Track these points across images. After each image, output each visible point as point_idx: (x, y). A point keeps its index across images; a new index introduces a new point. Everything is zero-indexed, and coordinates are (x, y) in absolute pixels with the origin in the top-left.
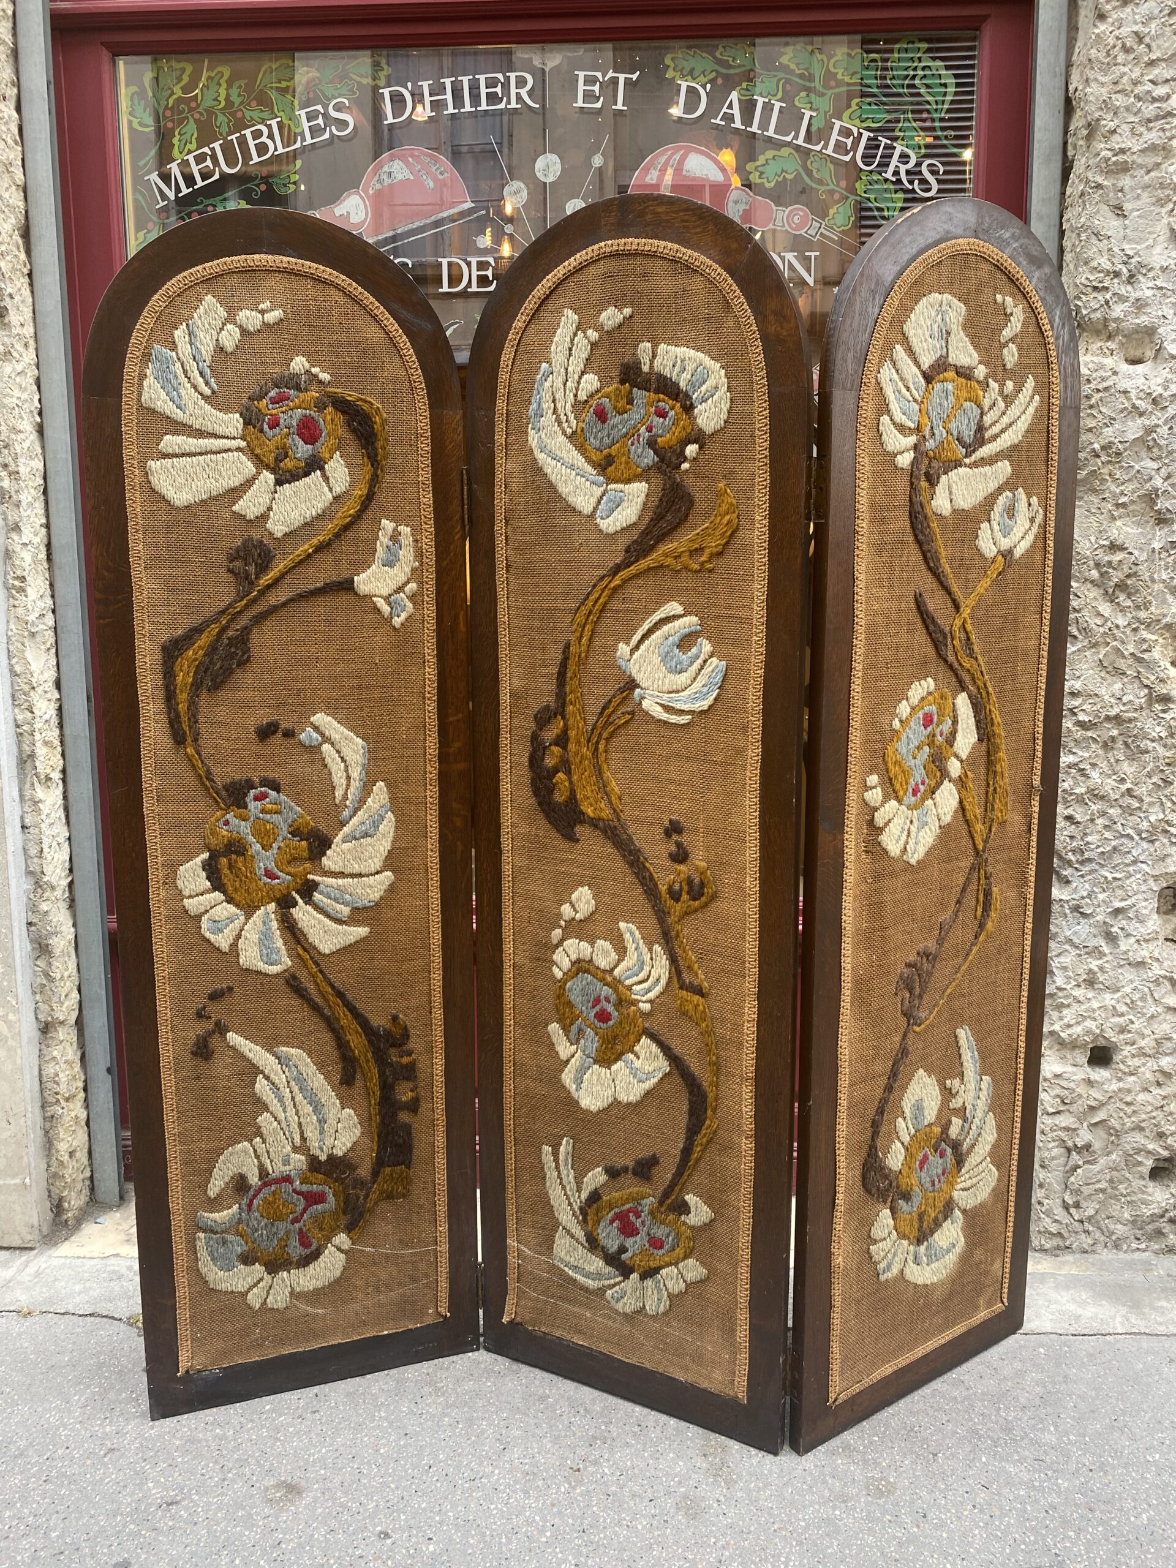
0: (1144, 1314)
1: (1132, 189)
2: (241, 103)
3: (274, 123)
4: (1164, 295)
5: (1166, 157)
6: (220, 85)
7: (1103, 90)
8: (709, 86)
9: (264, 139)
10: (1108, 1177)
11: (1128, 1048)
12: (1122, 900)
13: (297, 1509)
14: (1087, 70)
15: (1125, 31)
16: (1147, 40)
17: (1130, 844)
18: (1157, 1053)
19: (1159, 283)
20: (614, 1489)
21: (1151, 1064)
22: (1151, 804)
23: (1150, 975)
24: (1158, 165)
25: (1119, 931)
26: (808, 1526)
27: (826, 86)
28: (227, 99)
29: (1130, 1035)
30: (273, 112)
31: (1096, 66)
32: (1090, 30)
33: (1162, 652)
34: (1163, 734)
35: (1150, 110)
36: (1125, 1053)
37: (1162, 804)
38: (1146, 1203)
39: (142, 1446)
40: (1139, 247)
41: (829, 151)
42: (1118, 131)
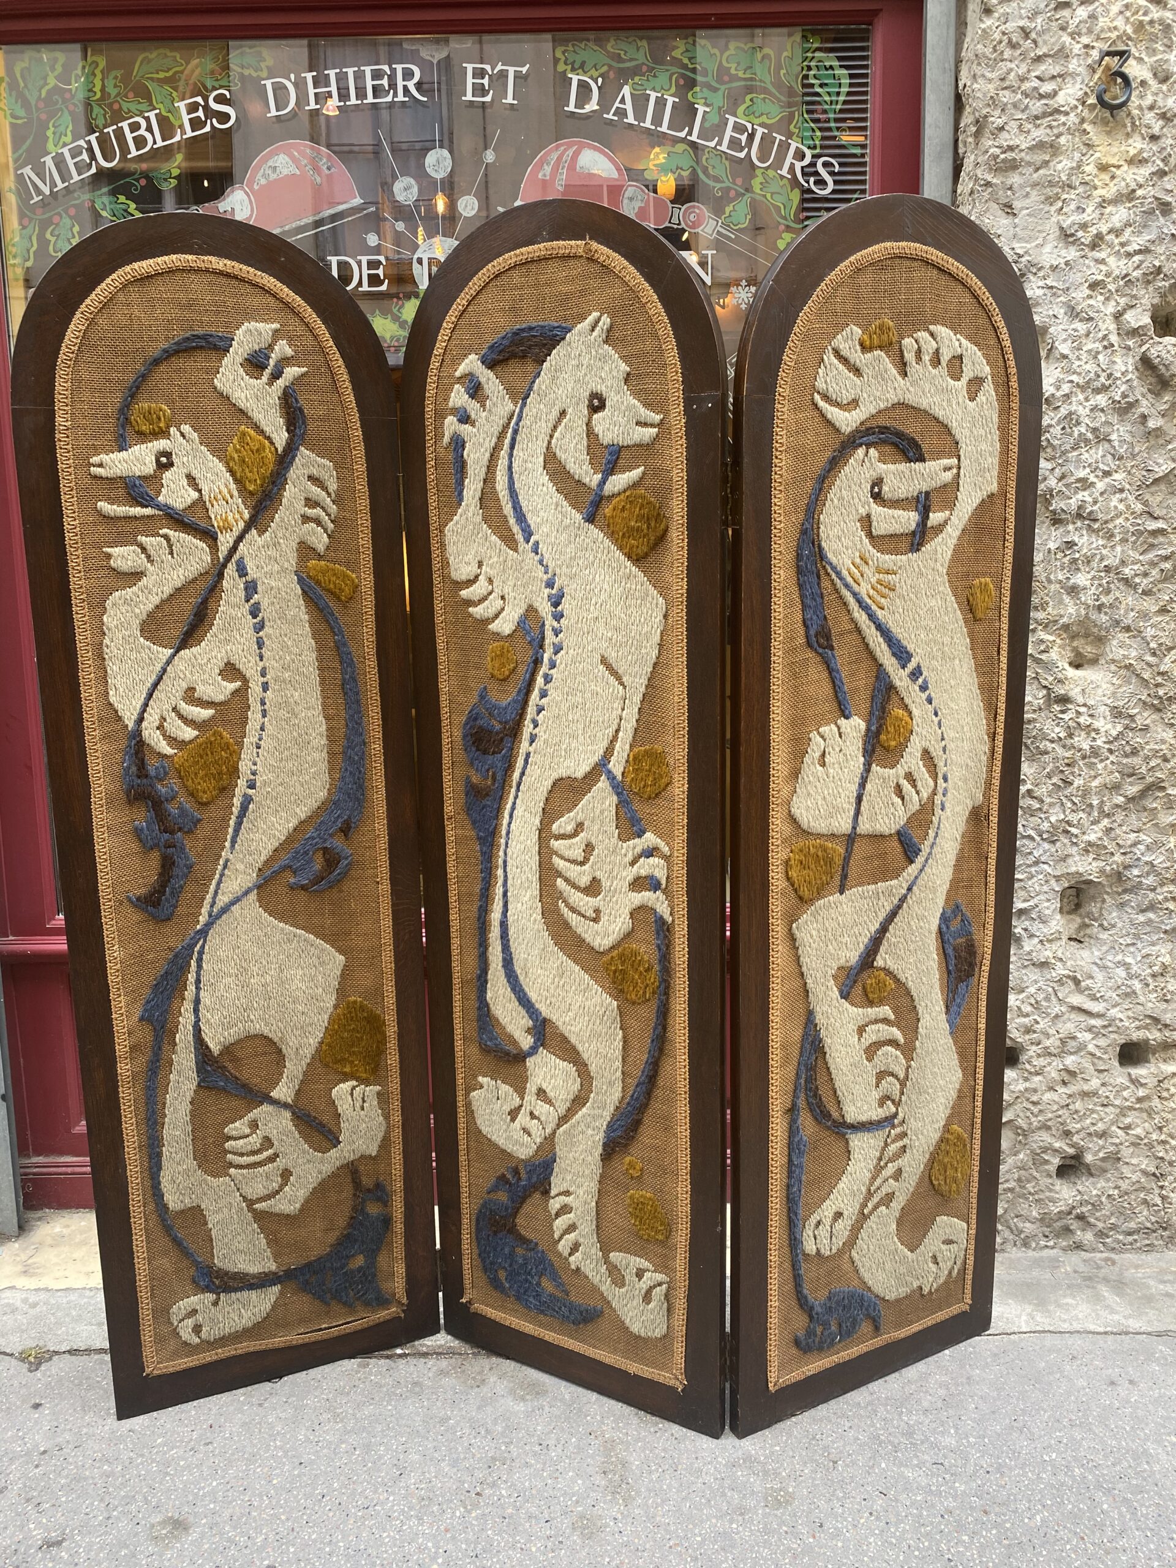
0: (1048, 1311)
1: (1021, 187)
2: (118, 94)
3: (152, 115)
4: (1054, 294)
5: (1054, 155)
6: (95, 75)
7: (990, 86)
8: (600, 80)
9: (142, 132)
10: (1016, 1176)
11: (1034, 1048)
12: (1025, 901)
13: (183, 1545)
14: (974, 66)
15: (1011, 26)
16: (1033, 35)
17: (1031, 845)
18: (1063, 1052)
19: (1049, 282)
20: (510, 1511)
21: (1057, 1063)
22: (1051, 805)
23: (1054, 975)
24: (1047, 163)
25: (1022, 932)
26: (704, 1540)
27: (720, 80)
28: (103, 90)
29: (1035, 1035)
30: (151, 104)
31: (984, 62)
32: (978, 25)
33: (1060, 653)
34: (1062, 735)
35: (1037, 106)
36: (1031, 1053)
37: (1062, 804)
38: (1053, 1201)
39: (25, 1486)
40: (1028, 246)
41: (724, 147)
42: (1007, 128)
